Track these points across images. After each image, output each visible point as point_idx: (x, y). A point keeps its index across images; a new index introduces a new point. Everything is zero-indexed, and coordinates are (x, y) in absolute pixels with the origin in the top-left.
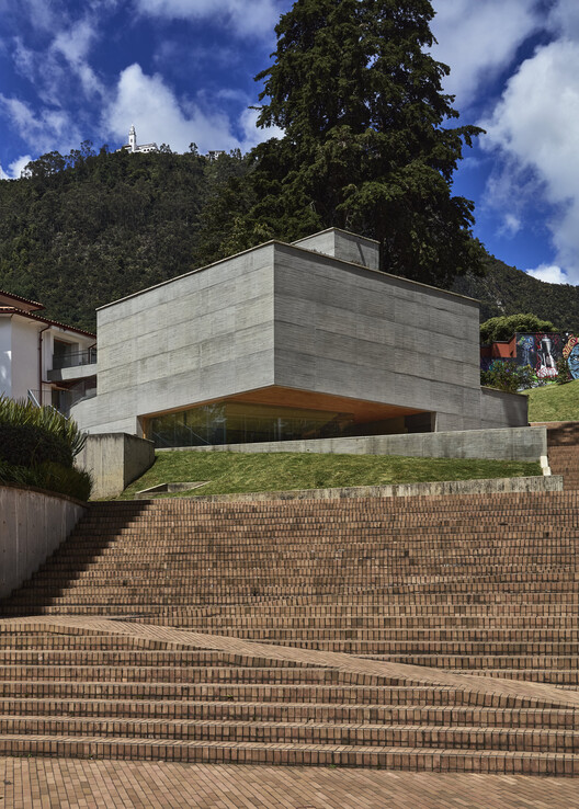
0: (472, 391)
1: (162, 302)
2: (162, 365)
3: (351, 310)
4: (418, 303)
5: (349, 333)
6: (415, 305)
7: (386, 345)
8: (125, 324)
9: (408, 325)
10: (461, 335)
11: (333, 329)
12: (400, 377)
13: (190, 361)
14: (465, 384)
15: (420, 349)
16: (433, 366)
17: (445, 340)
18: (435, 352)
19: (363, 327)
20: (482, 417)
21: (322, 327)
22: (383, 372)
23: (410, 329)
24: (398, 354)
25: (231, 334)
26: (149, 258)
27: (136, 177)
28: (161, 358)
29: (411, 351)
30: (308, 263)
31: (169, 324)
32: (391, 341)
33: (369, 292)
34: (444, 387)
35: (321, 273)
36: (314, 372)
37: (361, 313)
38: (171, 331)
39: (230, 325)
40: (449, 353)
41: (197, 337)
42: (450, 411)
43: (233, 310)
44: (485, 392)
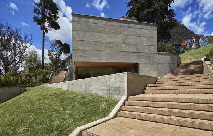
0: (154, 54)
3: (104, 33)
4: (132, 28)
5: (104, 41)
6: (131, 28)
7: (119, 43)
9: (128, 35)
10: (150, 36)
11: (97, 40)
12: (124, 53)
14: (151, 52)
15: (133, 43)
16: (138, 48)
17: (143, 39)
18: (139, 43)
19: (109, 38)
20: (158, 62)
21: (92, 40)
22: (117, 52)
23: (129, 37)
24: (124, 45)
29: (129, 44)
30: (86, 19)
32: (121, 41)
33: (111, 27)
34: (142, 54)
35: (92, 22)
36: (89, 55)
37: (109, 33)
40: (145, 43)
42: (145, 62)
44: (159, 54)
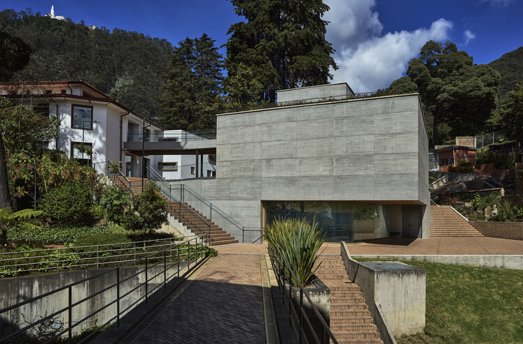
1: (290, 120)
2: (290, 167)
8: (248, 130)
13: (322, 169)
25: (370, 156)
26: (61, 67)
27: (56, 29)
28: (290, 161)
31: (299, 137)
38: (300, 143)
39: (369, 148)
41: (330, 152)
43: (372, 138)
